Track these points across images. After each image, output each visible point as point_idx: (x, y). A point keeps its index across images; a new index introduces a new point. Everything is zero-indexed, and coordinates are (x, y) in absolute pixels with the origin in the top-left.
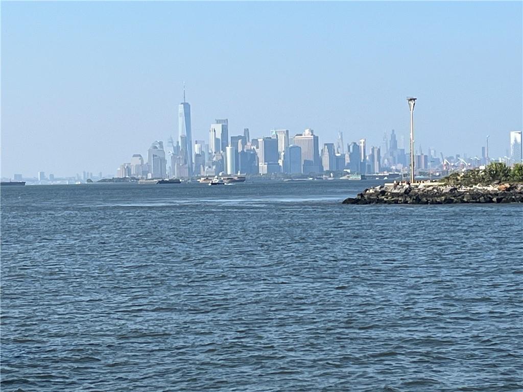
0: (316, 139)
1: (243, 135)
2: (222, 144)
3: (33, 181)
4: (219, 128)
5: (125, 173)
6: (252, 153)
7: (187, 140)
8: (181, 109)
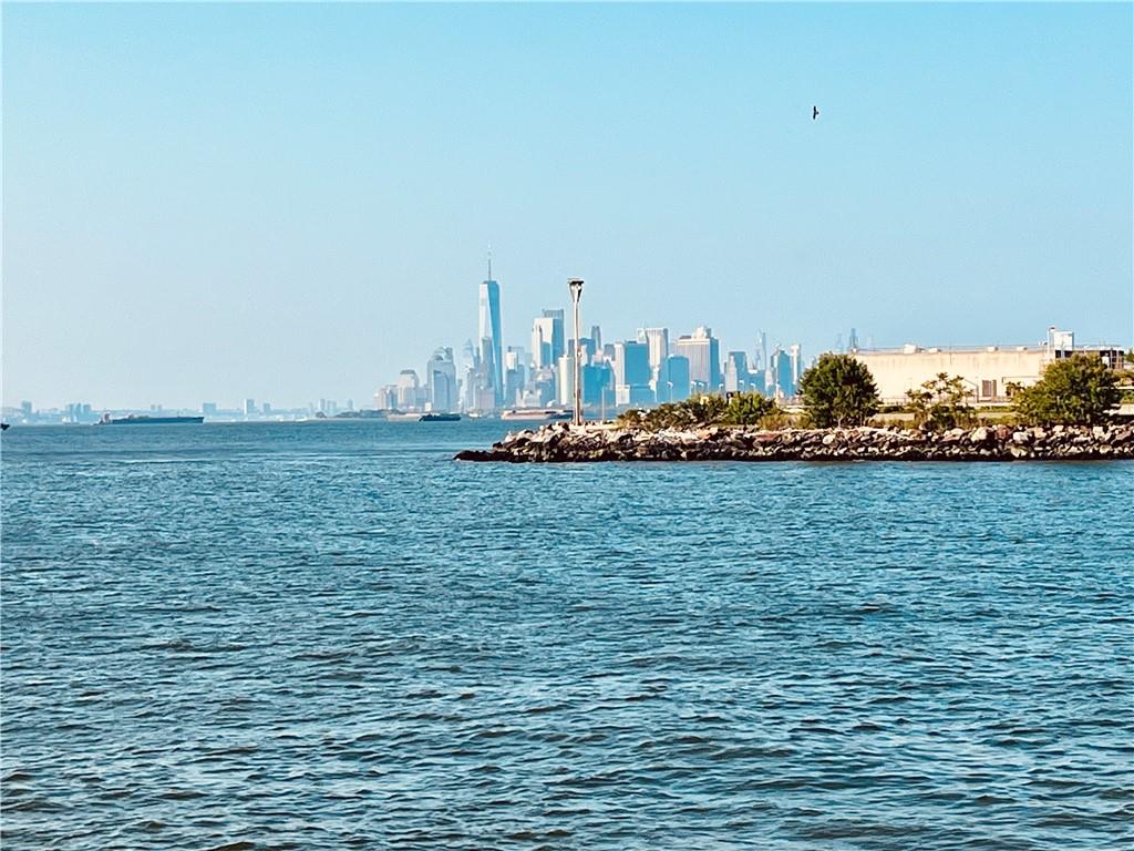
0: (714, 345)
1: (589, 337)
2: (554, 352)
3: (235, 415)
4: (547, 325)
5: (387, 402)
6: (604, 367)
7: (493, 346)
8: (484, 292)
